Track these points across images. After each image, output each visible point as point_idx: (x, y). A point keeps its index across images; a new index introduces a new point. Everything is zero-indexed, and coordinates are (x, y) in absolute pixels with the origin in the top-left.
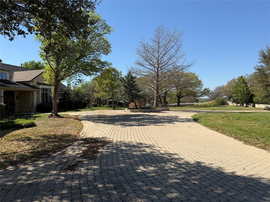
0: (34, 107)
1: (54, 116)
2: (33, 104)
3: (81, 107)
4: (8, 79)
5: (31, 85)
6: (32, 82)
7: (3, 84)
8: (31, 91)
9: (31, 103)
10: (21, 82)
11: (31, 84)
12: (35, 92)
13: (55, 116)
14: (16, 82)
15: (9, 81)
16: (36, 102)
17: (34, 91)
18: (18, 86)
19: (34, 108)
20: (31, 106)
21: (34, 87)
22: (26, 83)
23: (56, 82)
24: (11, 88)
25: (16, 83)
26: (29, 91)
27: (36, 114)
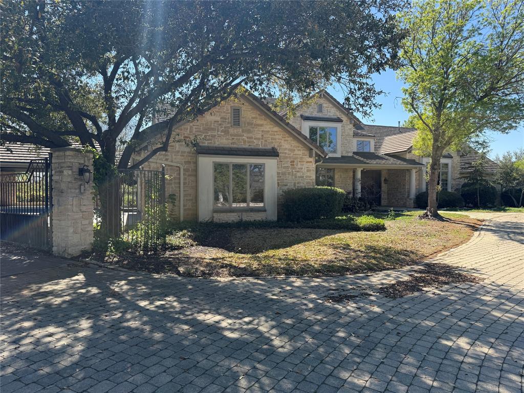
0: (410, 197)
1: (429, 217)
2: (409, 192)
3: (518, 203)
4: (372, 150)
5: (407, 158)
6: (409, 153)
7: (362, 159)
8: (407, 170)
9: (406, 191)
10: (391, 154)
11: (408, 156)
12: (414, 171)
13: (431, 216)
14: (385, 154)
15: (374, 153)
16: (416, 189)
17: (411, 170)
18: (384, 161)
19: (411, 199)
20: (406, 196)
21: (412, 162)
22: (400, 155)
23: (435, 150)
24: (373, 165)
25: (384, 156)
26: (404, 170)
27: (408, 211)
